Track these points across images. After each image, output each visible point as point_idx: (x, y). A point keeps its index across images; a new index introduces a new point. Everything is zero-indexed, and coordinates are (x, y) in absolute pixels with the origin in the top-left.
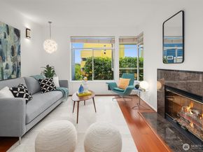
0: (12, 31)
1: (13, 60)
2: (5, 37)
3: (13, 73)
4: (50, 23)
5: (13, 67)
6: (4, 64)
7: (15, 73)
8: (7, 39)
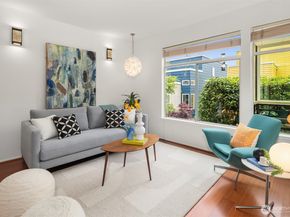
0: (84, 55)
1: (85, 87)
2: (75, 62)
3: (85, 101)
4: (133, 35)
5: (85, 94)
6: (74, 91)
7: (88, 101)
8: (78, 64)
